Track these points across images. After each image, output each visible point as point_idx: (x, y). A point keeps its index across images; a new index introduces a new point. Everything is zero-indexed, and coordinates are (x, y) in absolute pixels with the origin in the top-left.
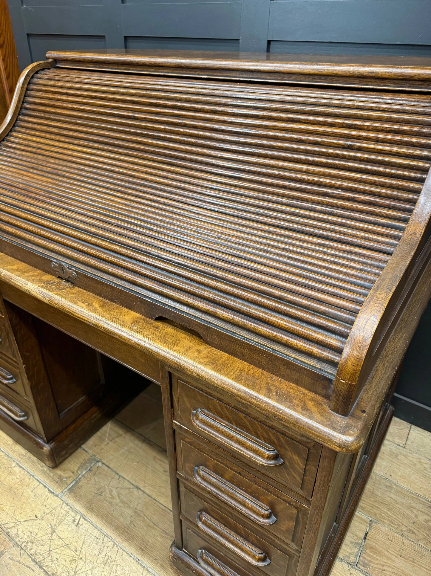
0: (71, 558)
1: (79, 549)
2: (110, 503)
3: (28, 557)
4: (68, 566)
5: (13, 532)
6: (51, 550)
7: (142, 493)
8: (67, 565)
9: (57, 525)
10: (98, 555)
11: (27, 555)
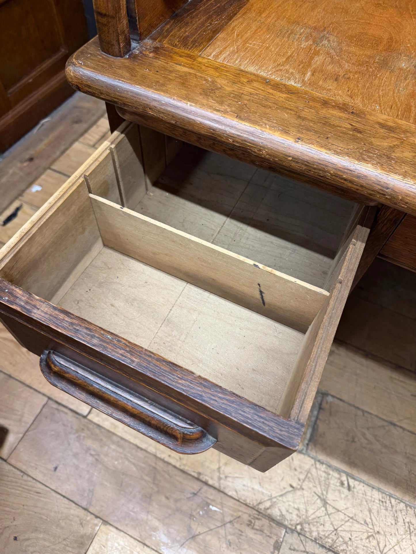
0: (366, 535)
1: (368, 520)
2: (372, 451)
3: (314, 543)
4: (369, 545)
5: (275, 512)
6: (336, 528)
7: (401, 430)
8: (366, 545)
9: (325, 493)
10: (396, 524)
11: (310, 542)
